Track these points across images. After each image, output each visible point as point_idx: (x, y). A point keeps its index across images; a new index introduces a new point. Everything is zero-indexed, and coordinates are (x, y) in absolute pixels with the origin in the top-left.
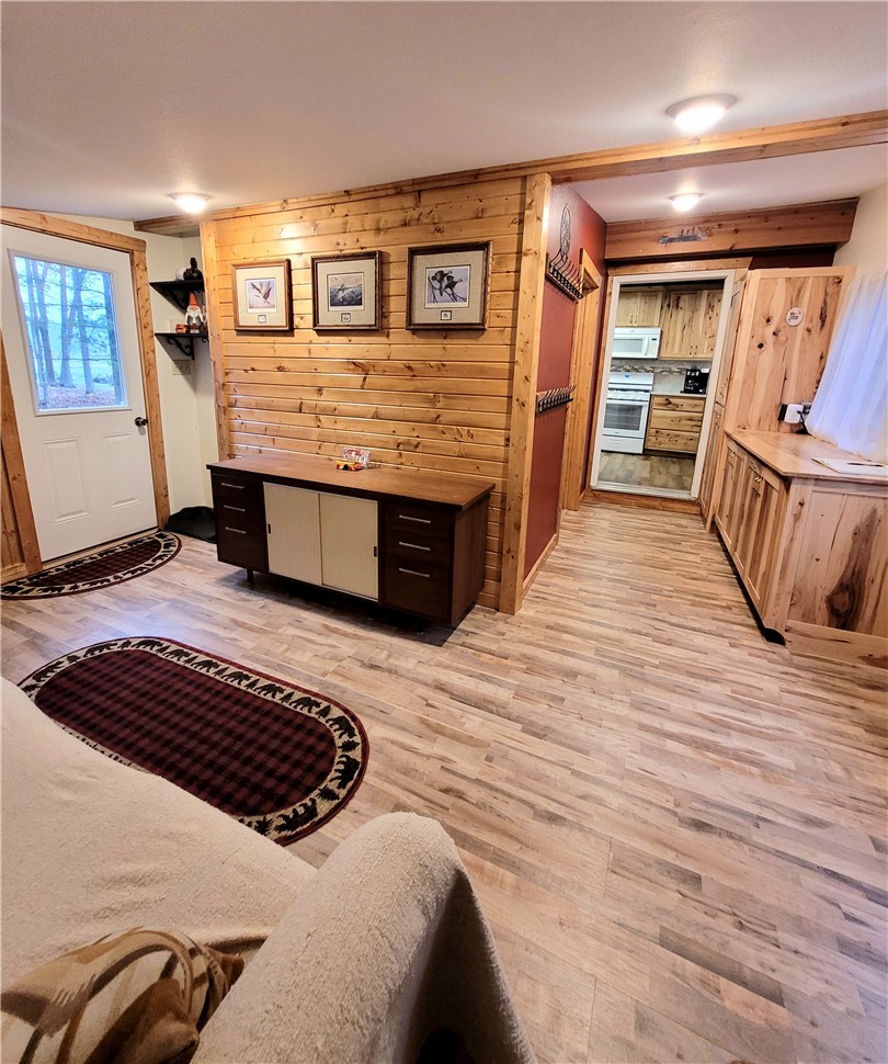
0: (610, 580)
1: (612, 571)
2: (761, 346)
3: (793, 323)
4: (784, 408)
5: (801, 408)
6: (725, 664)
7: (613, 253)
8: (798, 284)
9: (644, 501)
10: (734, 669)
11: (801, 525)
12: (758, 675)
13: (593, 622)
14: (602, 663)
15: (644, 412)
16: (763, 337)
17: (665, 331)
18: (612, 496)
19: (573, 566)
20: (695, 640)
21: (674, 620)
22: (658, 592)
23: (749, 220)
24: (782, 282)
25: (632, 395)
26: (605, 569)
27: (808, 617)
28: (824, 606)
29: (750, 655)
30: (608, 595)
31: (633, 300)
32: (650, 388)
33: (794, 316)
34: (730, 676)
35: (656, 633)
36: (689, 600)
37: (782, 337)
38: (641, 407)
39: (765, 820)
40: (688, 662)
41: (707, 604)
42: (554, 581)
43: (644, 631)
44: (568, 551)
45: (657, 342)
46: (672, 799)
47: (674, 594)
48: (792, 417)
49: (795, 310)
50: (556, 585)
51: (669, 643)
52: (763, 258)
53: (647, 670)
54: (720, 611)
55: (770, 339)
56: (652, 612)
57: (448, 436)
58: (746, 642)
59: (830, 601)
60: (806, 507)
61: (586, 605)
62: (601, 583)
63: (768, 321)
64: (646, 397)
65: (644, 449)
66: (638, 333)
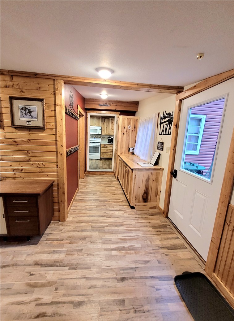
0: (94, 200)
1: (94, 197)
2: (123, 134)
3: (129, 129)
4: (129, 149)
5: (132, 149)
6: (124, 219)
7: (87, 107)
8: (130, 120)
9: (101, 173)
10: (125, 220)
11: (136, 180)
12: (131, 220)
13: (90, 216)
14: (93, 231)
15: (99, 148)
16: (124, 132)
17: (103, 128)
18: (93, 173)
19: (83, 198)
20: (117, 214)
21: (111, 209)
22: (106, 201)
23: (118, 103)
24: (126, 119)
25: (96, 144)
26: (93, 197)
27: (139, 201)
28: (142, 198)
29: (129, 214)
30: (94, 205)
31: (94, 119)
32: (100, 142)
33: (129, 127)
34: (125, 223)
35: (107, 214)
36: (114, 201)
37: (128, 132)
38: (98, 147)
39: (137, 268)
40: (115, 222)
41: (118, 201)
42: (79, 204)
43: (104, 215)
44: (82, 193)
45: (101, 130)
46: (115, 273)
47: (110, 200)
48: (131, 151)
49: (130, 126)
50: (79, 206)
51: (110, 217)
52: (123, 113)
53: (106, 228)
54: (121, 203)
55: (125, 132)
56: (106, 208)
57: (34, 166)
58: (127, 211)
59: (143, 197)
60: (136, 176)
61: (88, 210)
62: (92, 202)
63: (124, 128)
64: (99, 144)
65: (100, 158)
66: (96, 128)
